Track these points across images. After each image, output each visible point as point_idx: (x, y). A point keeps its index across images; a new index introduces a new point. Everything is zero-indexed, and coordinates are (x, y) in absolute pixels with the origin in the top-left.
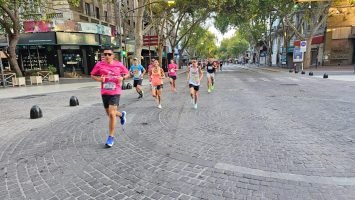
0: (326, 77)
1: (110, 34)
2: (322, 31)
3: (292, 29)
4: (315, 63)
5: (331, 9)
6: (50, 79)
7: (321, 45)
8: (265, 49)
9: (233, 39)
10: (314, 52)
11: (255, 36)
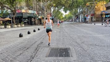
0: (95, 24)
1: (36, 13)
2: (93, 12)
3: (85, 12)
4: (92, 21)
5: (96, 7)
6: (22, 26)
7: (93, 16)
8: (78, 17)
9: (68, 14)
10: (92, 18)
11: (75, 14)
